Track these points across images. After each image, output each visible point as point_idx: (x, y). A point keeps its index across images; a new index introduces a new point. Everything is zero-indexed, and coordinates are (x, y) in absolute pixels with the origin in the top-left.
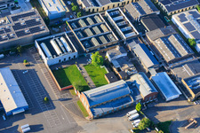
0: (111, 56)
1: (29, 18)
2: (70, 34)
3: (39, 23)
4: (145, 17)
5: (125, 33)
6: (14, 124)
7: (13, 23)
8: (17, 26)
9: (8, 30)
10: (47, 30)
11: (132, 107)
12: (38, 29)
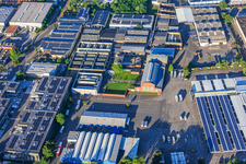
2: (81, 71)
3: (58, 80)
7: (46, 91)
9: (51, 96)
10: (70, 79)
11: (167, 73)
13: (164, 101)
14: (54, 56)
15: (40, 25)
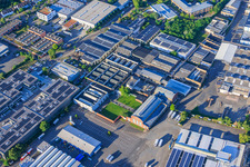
0: (131, 85)
1: (59, 86)
2: (94, 84)
3: (69, 86)
4: (134, 51)
5: (129, 66)
6: (100, 160)
7: (51, 95)
8: (55, 95)
9: (51, 101)
10: (77, 89)
11: (168, 110)
12: (71, 91)
13: (145, 140)
14: (83, 61)
15: (93, 26)
